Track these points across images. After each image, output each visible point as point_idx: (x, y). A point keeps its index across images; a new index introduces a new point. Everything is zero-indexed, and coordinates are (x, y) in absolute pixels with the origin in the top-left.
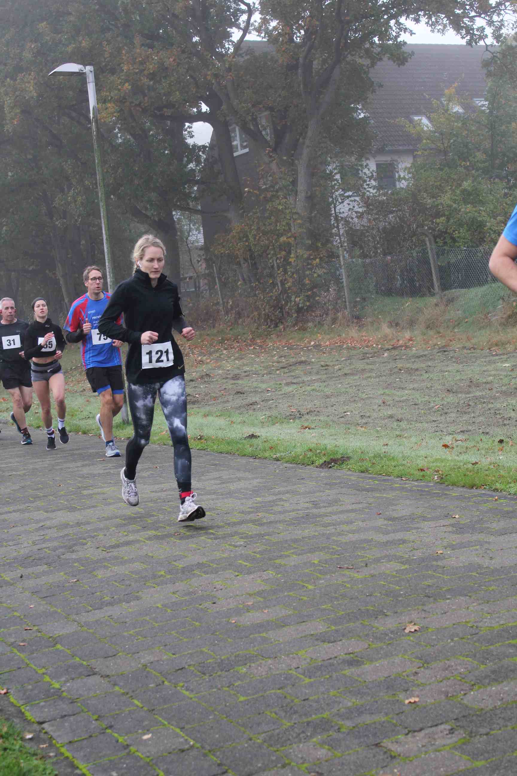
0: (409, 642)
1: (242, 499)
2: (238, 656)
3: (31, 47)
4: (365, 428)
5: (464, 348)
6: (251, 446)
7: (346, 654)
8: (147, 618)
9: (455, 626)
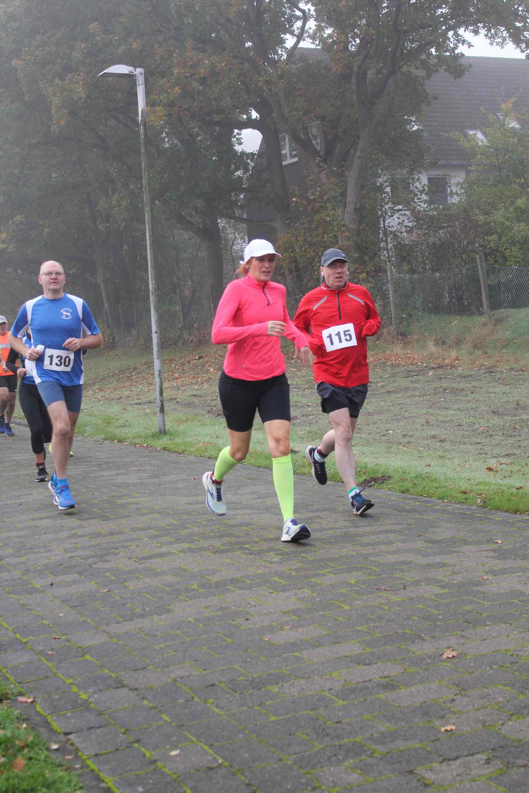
0: (447, 668)
2: (269, 675)
3: (81, 47)
4: (407, 447)
5: (512, 369)
7: (381, 677)
8: (178, 632)
9: (494, 654)
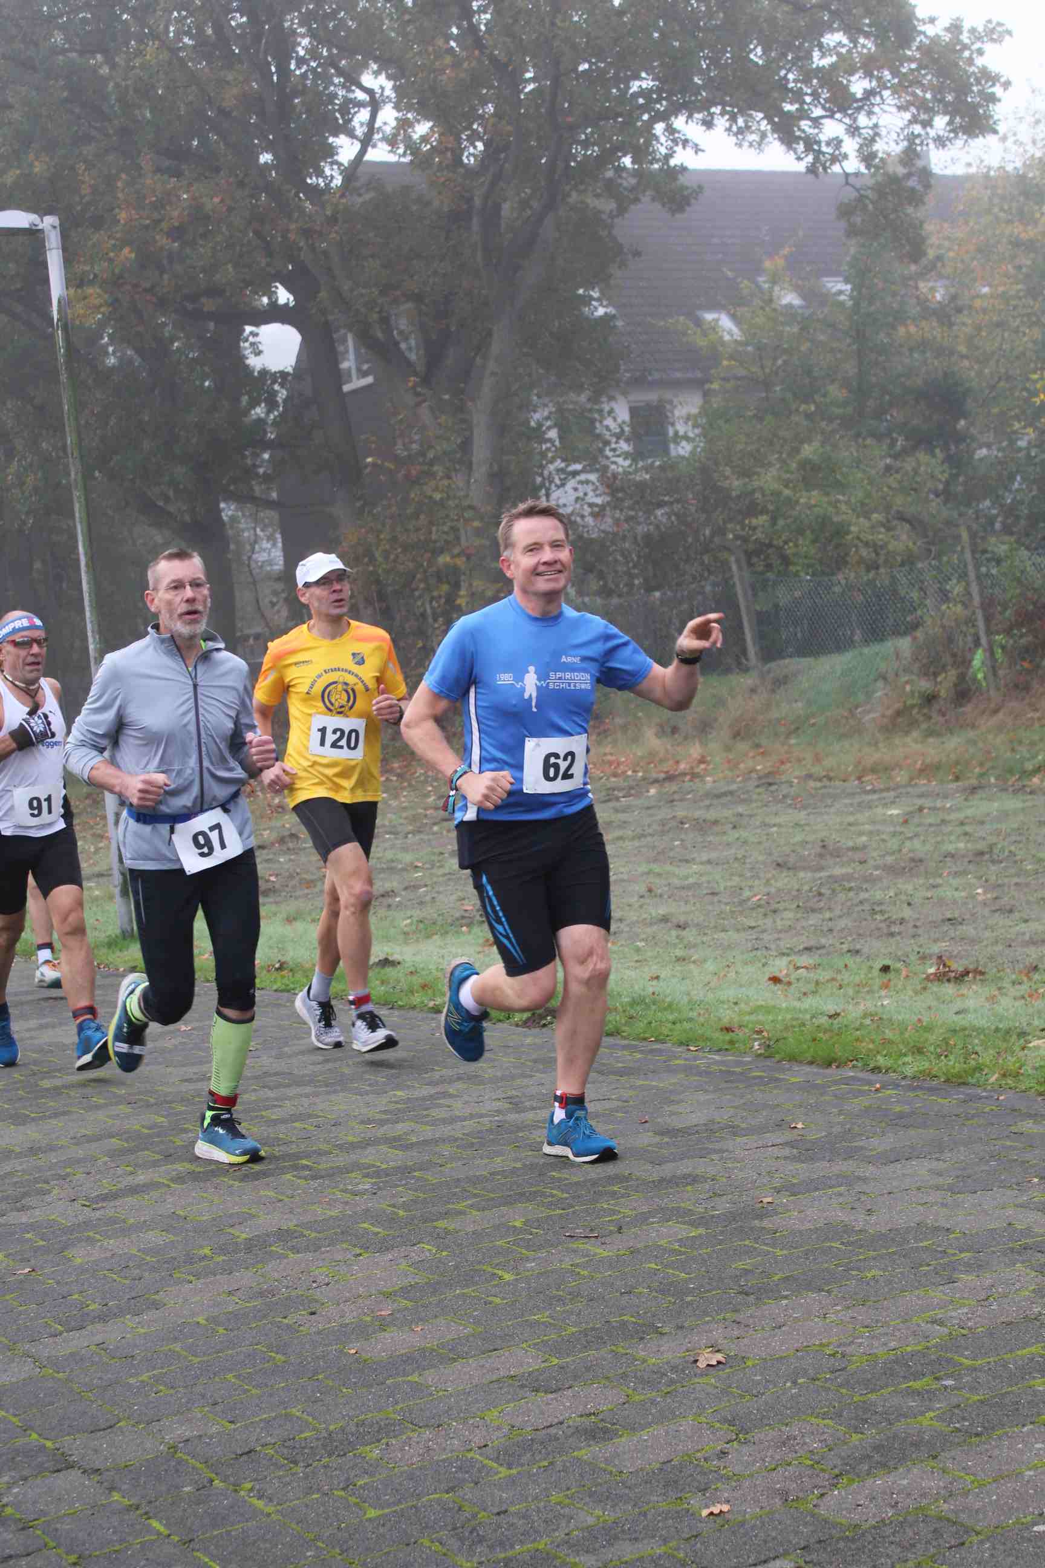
0: (710, 1390)
1: (367, 1093)
2: (361, 1424)
5: (809, 776)
6: (383, 982)
7: (582, 1416)
8: (177, 1347)
9: (799, 1354)
